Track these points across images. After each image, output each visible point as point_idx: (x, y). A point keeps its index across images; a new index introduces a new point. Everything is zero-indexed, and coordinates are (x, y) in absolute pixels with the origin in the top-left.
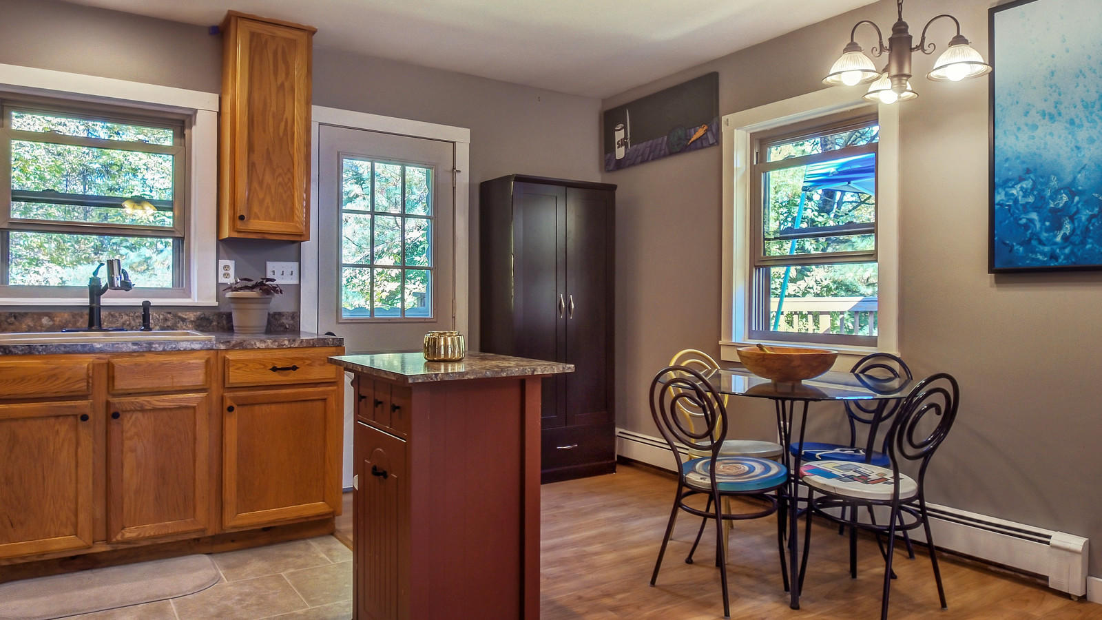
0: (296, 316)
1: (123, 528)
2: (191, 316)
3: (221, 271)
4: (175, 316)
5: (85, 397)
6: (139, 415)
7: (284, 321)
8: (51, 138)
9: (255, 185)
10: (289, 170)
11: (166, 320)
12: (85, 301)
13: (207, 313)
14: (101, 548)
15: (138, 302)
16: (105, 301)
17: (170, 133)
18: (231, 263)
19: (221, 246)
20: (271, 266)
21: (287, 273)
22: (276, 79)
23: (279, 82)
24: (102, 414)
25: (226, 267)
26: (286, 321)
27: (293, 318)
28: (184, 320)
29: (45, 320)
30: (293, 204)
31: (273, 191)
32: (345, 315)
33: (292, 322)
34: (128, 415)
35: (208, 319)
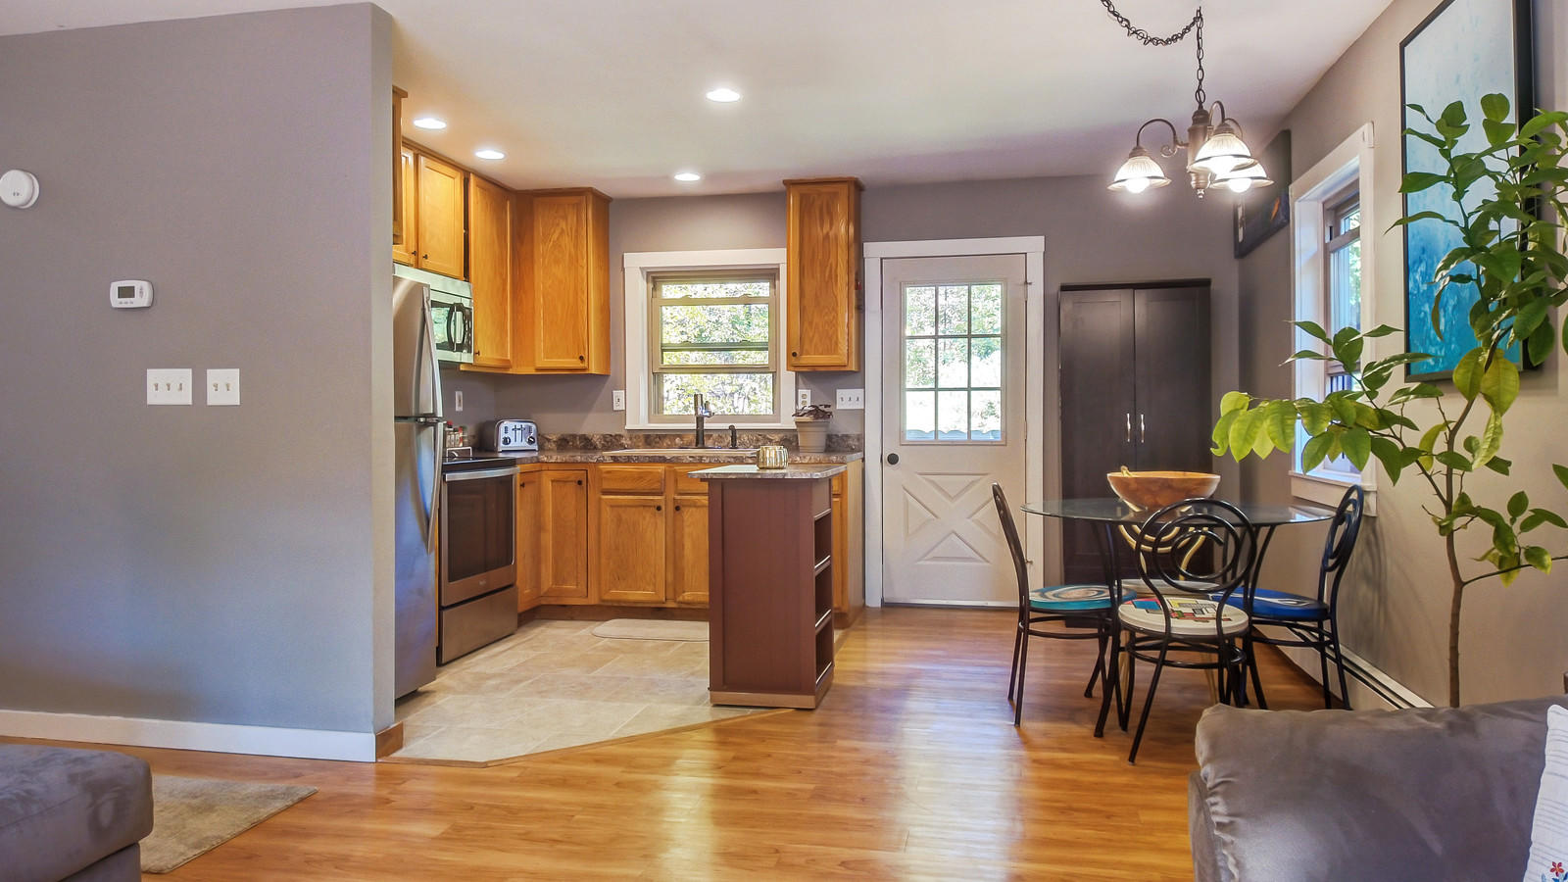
0: (861, 438)
1: (684, 592)
2: (776, 438)
3: (800, 400)
4: (765, 437)
5: (661, 494)
6: (694, 509)
7: (850, 442)
8: (687, 301)
9: (806, 325)
10: (833, 309)
11: (758, 440)
12: (693, 426)
13: (788, 434)
14: (671, 605)
15: (726, 426)
16: (706, 426)
17: (767, 285)
18: (808, 392)
19: (800, 380)
20: (840, 393)
21: (854, 399)
22: (822, 229)
23: (825, 231)
24: (671, 508)
25: (804, 396)
26: (853, 443)
27: (858, 440)
28: (771, 441)
29: (677, 440)
30: (837, 338)
31: (821, 329)
32: (909, 437)
33: (857, 443)
34: (687, 509)
35: (789, 440)
